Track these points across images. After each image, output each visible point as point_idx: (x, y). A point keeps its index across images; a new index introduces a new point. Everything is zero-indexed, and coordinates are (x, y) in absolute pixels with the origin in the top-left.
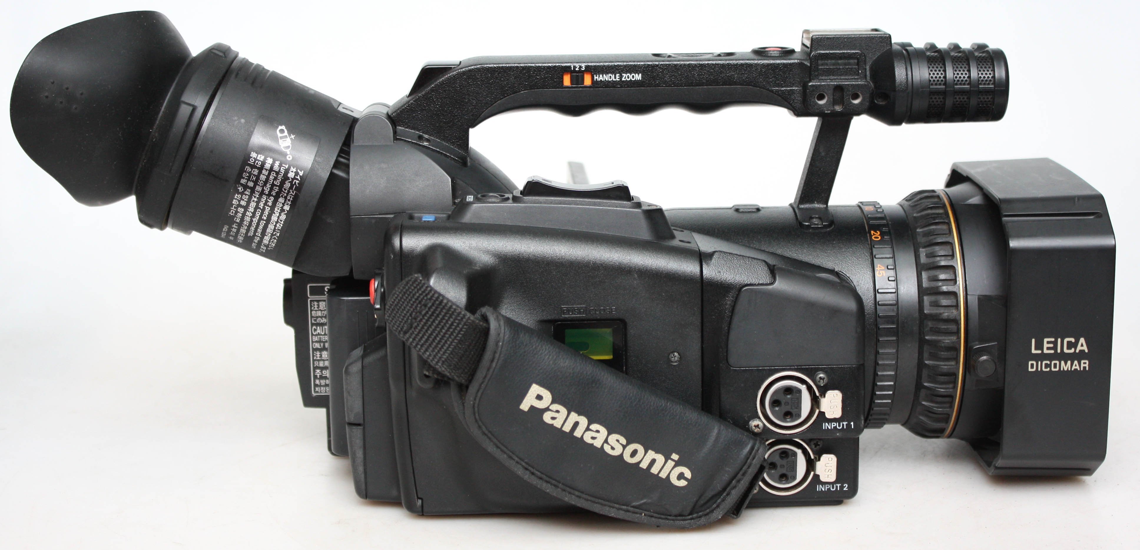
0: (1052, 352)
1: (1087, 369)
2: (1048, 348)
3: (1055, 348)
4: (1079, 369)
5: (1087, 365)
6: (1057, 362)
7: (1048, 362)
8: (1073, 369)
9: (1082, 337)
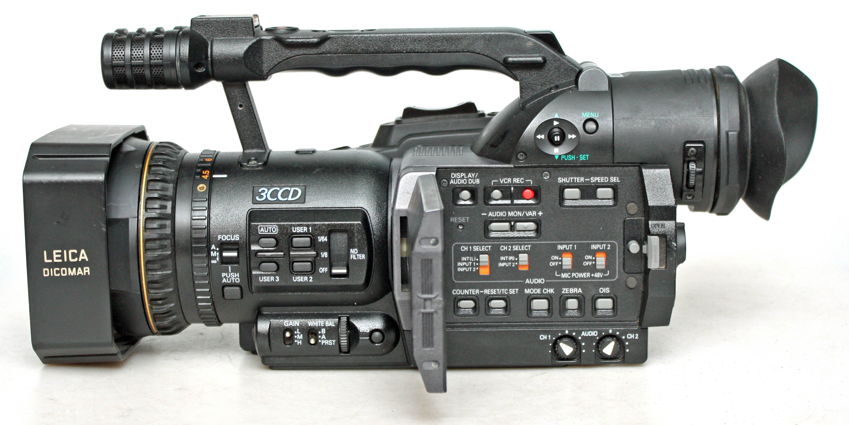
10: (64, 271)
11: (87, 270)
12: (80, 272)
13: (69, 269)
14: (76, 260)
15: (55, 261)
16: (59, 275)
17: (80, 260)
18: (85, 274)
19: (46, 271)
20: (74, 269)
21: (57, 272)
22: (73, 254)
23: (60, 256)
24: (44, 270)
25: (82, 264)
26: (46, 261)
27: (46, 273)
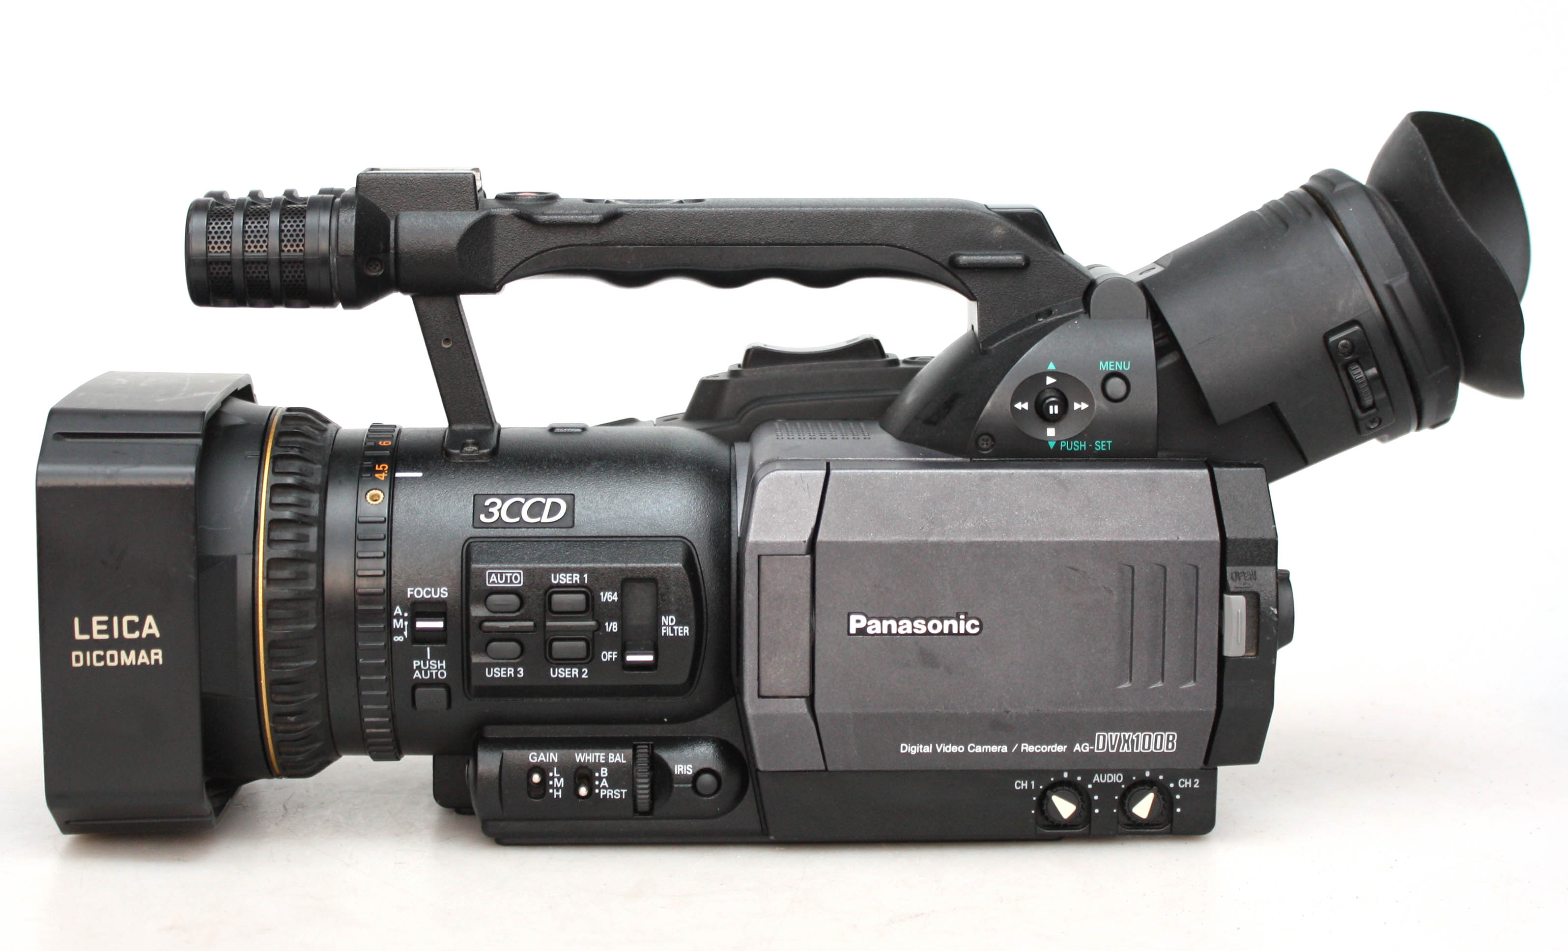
10: (112, 657)
11: (156, 654)
12: (143, 658)
13: (123, 653)
14: (136, 635)
15: (96, 636)
16: (102, 664)
17: (144, 635)
18: (153, 663)
19: (78, 658)
20: (133, 653)
21: (100, 658)
22: (130, 623)
23: (104, 627)
24: (74, 654)
25: (149, 643)
26: (78, 636)
27: (78, 660)
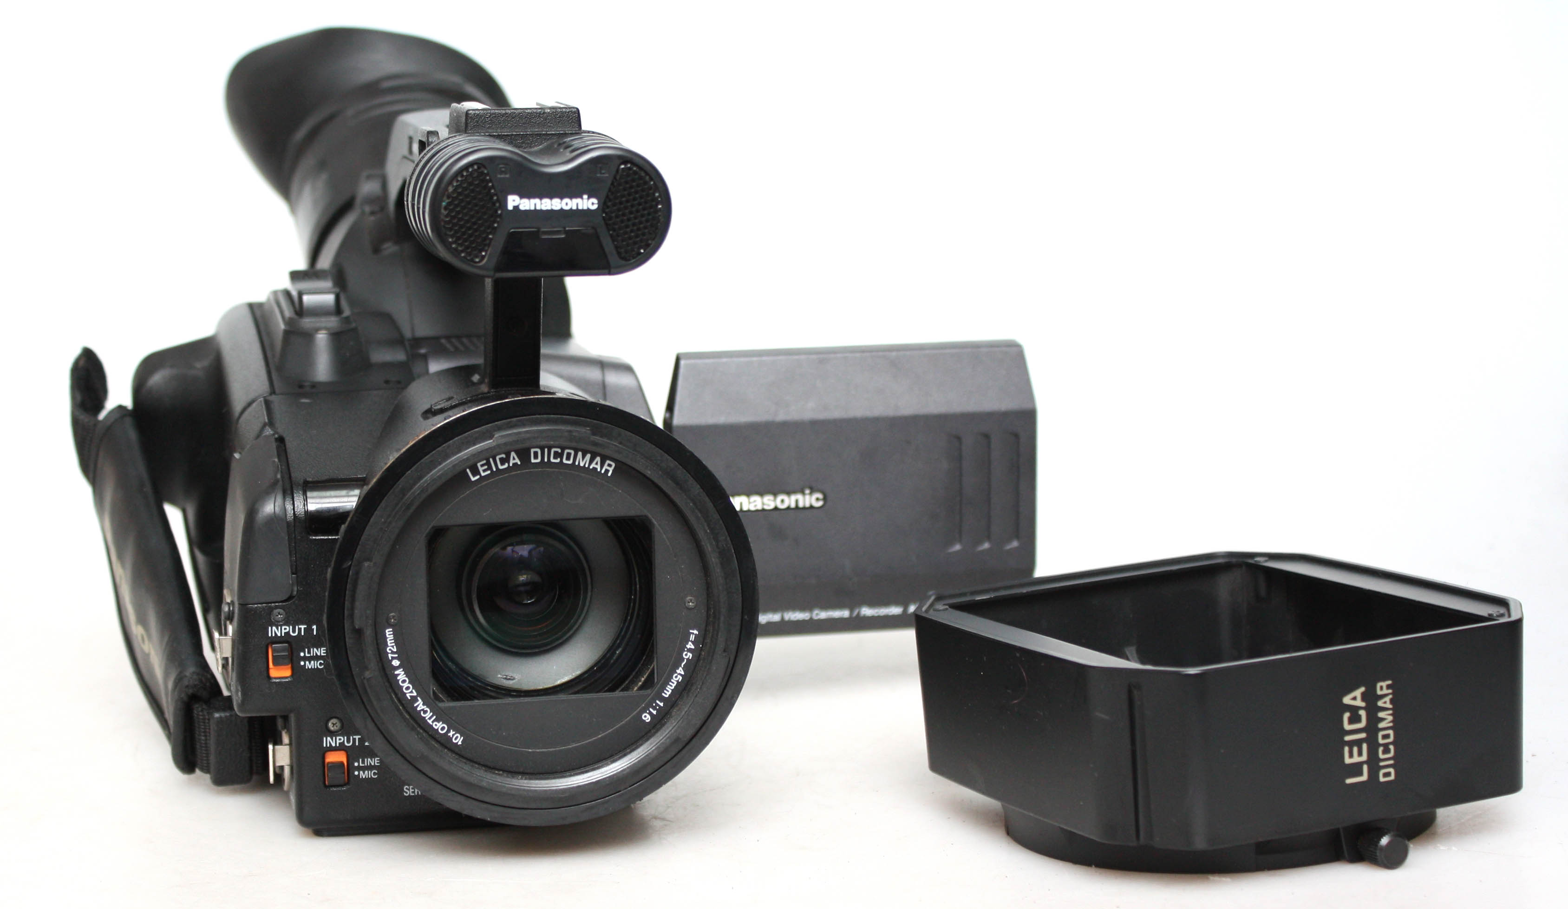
0: (1365, 746)
1: (1389, 682)
2: (1360, 754)
3: (1358, 743)
4: (1391, 696)
5: (1384, 684)
6: (1381, 734)
7: (1381, 749)
8: (1391, 706)
9: (1341, 700)
